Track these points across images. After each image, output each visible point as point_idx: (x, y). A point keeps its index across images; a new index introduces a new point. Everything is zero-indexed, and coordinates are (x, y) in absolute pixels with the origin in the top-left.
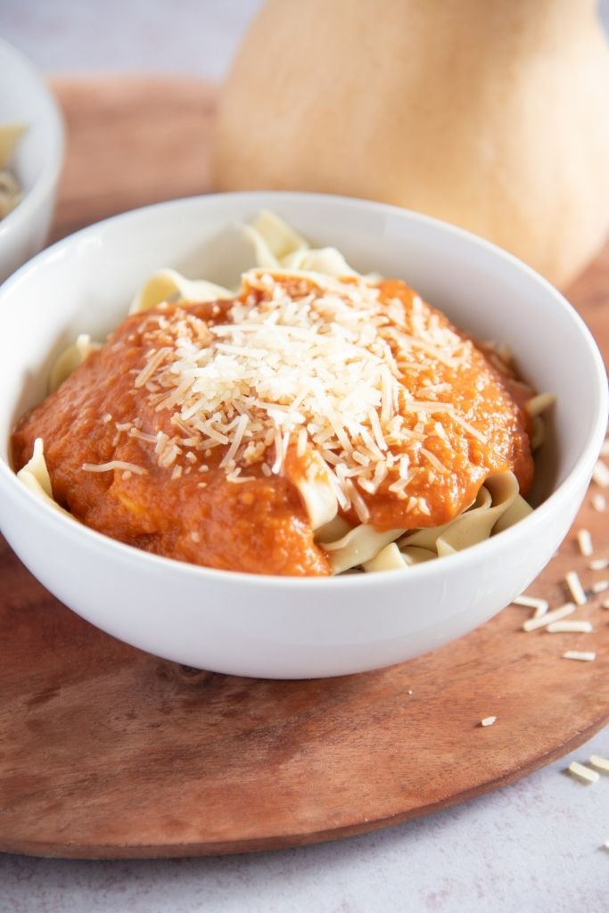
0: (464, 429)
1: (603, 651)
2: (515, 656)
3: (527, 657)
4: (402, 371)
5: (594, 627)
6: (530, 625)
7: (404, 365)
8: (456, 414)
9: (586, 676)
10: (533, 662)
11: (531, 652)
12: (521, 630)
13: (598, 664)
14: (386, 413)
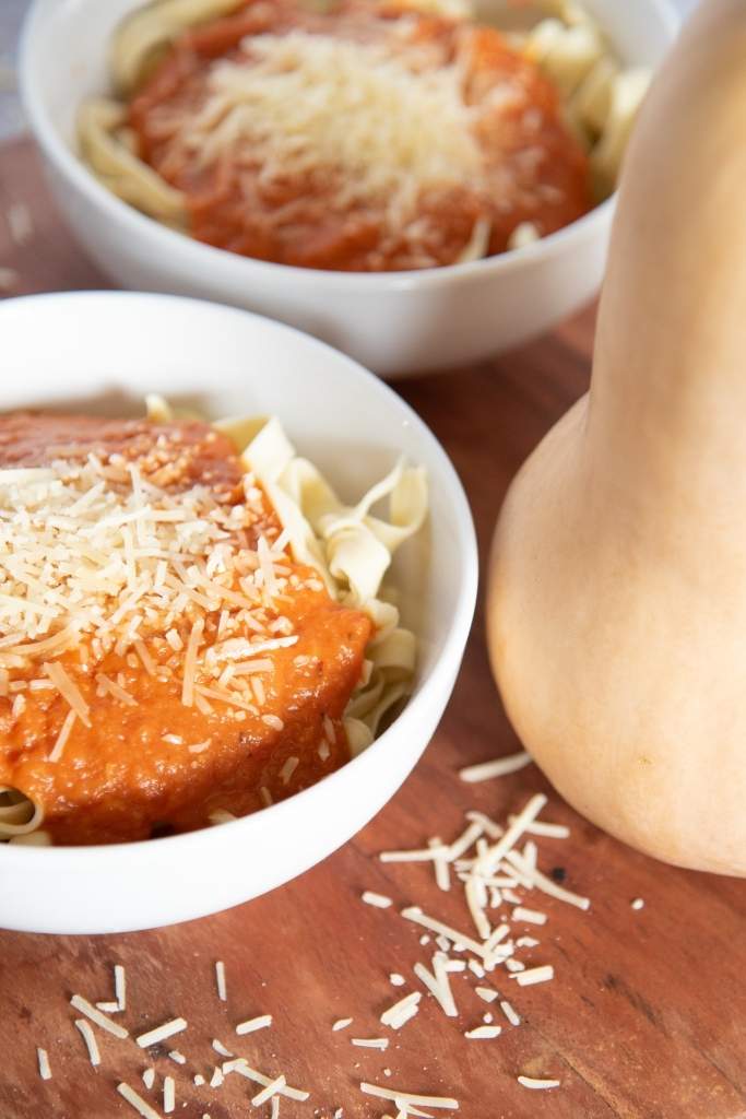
0: (58, 735)
1: (64, 1085)
2: (23, 1000)
3: (26, 1014)
4: (131, 649)
5: (98, 1066)
6: (78, 1002)
7: (141, 649)
8: (78, 720)
9: (12, 1078)
10: (18, 1022)
11: (36, 1014)
12: (69, 998)
13: (37, 1086)
14: (28, 649)
